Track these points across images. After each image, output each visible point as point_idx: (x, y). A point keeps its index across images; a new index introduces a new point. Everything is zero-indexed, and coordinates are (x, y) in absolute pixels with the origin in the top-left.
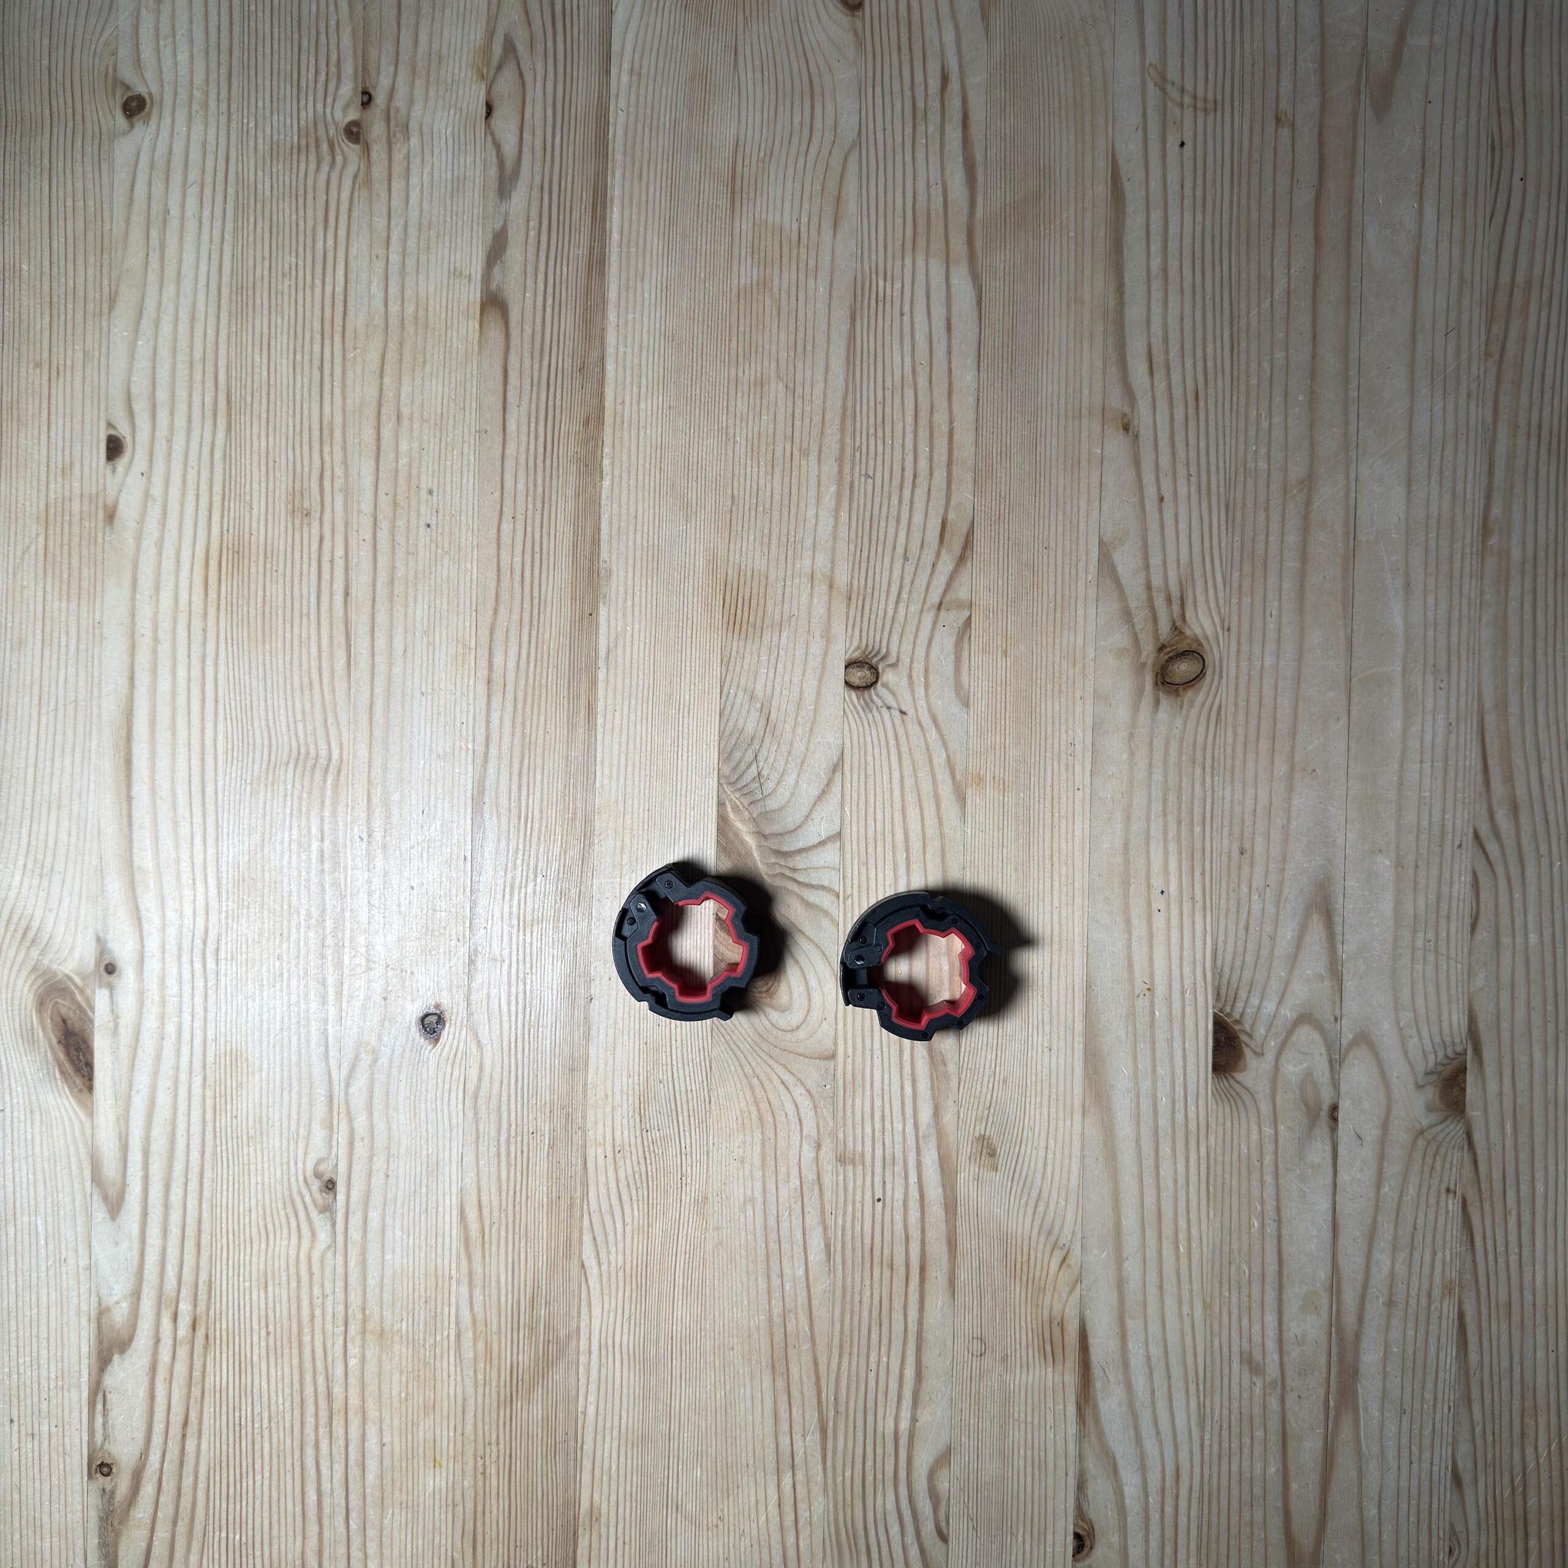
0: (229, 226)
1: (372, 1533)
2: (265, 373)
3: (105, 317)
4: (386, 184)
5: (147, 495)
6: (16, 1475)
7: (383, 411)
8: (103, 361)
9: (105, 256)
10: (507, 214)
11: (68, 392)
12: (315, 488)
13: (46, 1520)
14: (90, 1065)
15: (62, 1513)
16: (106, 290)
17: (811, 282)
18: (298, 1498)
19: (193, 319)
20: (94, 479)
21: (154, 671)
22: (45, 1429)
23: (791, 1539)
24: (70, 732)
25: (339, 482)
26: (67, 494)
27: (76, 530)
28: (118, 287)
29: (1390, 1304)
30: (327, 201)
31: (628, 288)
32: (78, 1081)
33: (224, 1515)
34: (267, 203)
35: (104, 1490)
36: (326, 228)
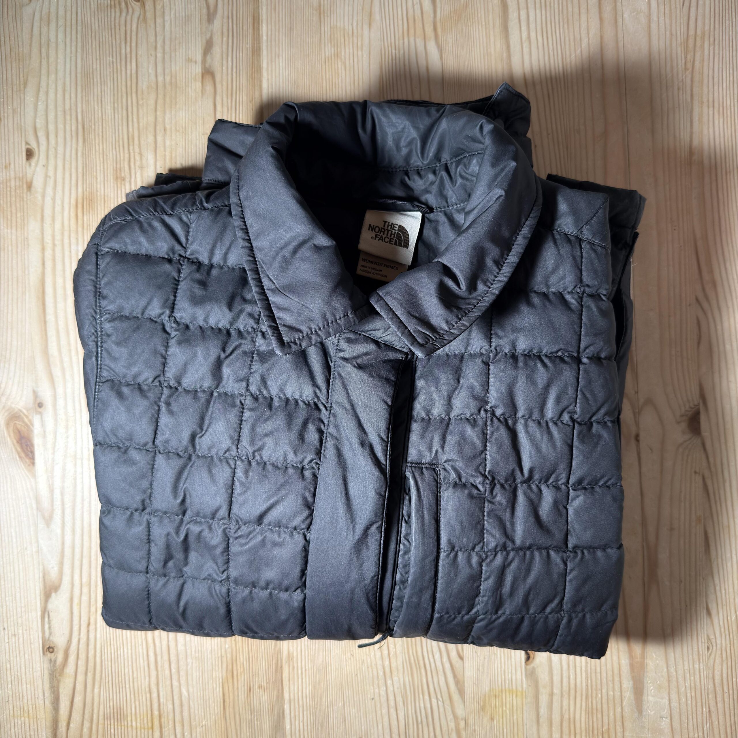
0: (79, 44)
1: (182, 673)
2: (100, 114)
3: (22, 92)
4: (153, 20)
5: (46, 176)
6: (8, 654)
7: (158, 128)
8: (22, 113)
9: (21, 63)
10: (212, 31)
11: (6, 129)
12: (127, 167)
13: (23, 676)
14: (32, 452)
15: (31, 672)
16: (22, 79)
17: (360, 53)
18: (145, 658)
19: (64, 91)
20: (21, 169)
21: (54, 260)
22: (20, 631)
23: (387, 663)
24: (15, 292)
25: (138, 163)
26: (8, 178)
27: (13, 193)
28: (27, 77)
29: (672, 529)
30: (126, 31)
31: (272, 61)
32: (27, 460)
33: (110, 668)
34: (97, 33)
35: (51, 660)
36: (126, 43)
